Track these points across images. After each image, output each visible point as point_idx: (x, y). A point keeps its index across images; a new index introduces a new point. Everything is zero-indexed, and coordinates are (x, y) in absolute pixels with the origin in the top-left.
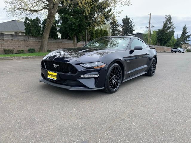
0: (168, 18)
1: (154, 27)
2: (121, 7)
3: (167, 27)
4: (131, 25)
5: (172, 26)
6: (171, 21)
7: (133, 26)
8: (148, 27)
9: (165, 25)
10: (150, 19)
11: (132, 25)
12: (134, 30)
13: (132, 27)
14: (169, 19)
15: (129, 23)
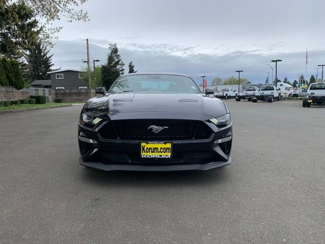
0: (113, 49)
1: (98, 61)
2: (71, 21)
3: (114, 62)
4: (45, 55)
5: (120, 62)
6: (118, 53)
7: (50, 57)
8: (86, 60)
9: (110, 59)
10: (88, 47)
11: (48, 56)
12: (52, 64)
13: (48, 59)
14: (115, 51)
15: (40, 51)
